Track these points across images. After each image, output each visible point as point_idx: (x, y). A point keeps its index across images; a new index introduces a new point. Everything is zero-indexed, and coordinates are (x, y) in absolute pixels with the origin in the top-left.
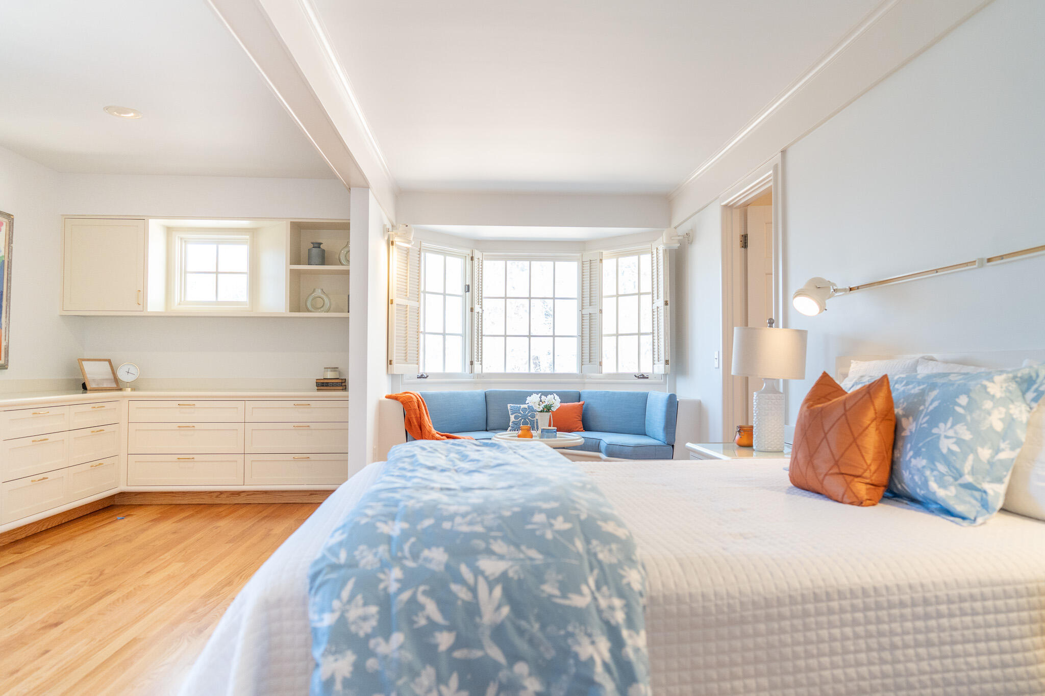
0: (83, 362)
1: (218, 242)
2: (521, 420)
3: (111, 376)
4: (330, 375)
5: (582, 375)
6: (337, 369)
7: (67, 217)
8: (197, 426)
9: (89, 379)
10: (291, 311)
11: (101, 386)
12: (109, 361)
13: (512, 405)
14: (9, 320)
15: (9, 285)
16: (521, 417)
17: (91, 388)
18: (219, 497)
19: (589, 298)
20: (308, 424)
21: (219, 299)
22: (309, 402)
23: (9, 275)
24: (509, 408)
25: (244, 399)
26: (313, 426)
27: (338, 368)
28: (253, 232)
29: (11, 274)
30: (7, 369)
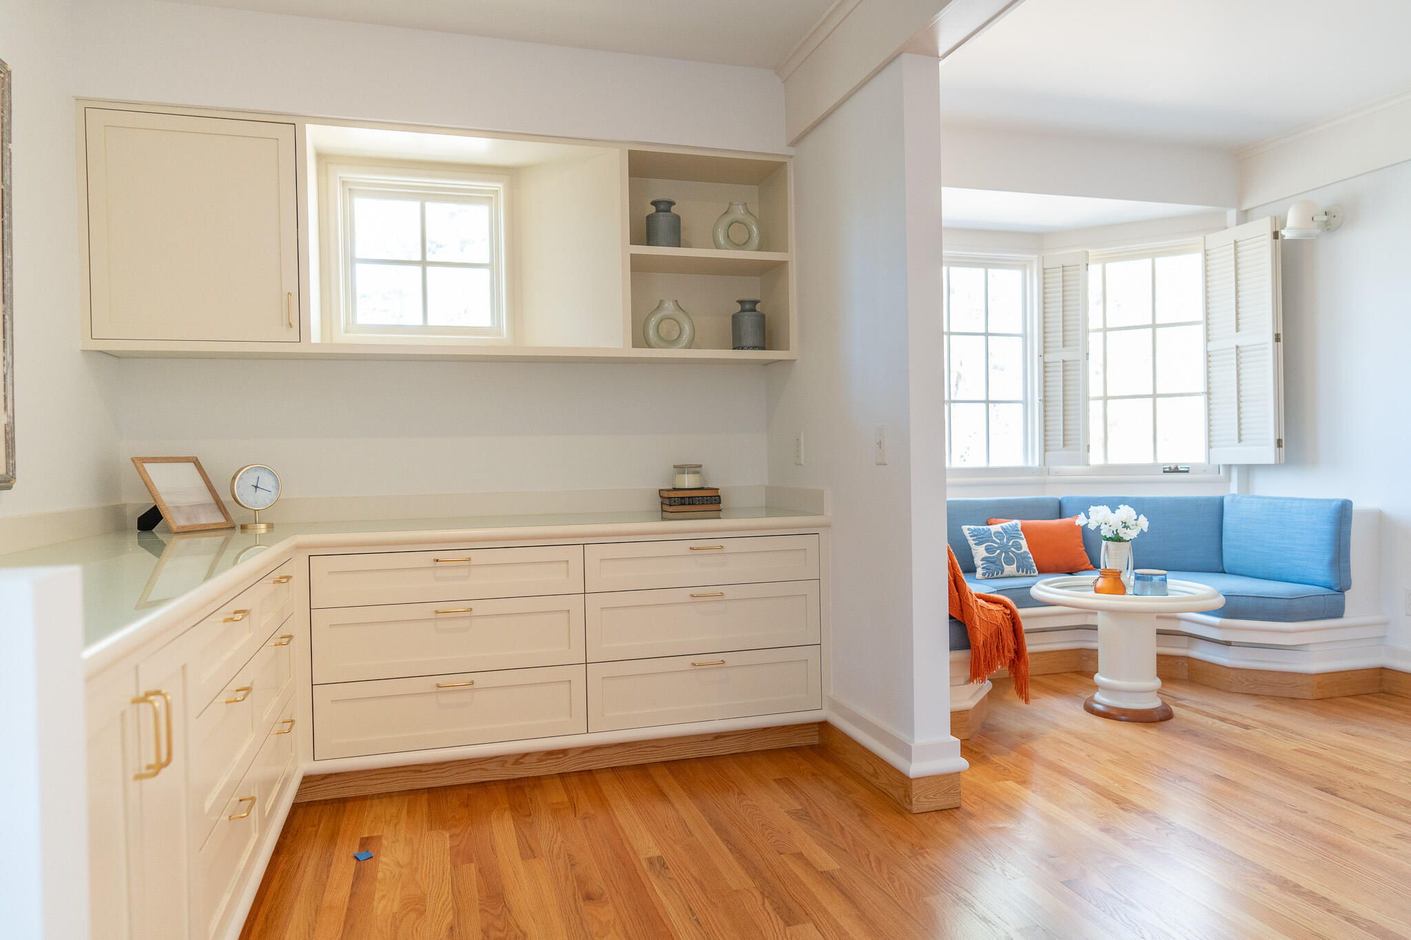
0: (146, 465)
1: (425, 196)
2: (1000, 554)
3: (207, 498)
4: (688, 481)
5: (1044, 469)
6: (698, 469)
7: (87, 106)
8: (478, 608)
9: (167, 505)
10: (635, 344)
11: (196, 522)
12: (196, 462)
13: (972, 527)
14: (12, 354)
15: (7, 256)
16: (998, 548)
17: (178, 527)
18: (521, 763)
19: (1061, 334)
20: (719, 589)
21: (431, 322)
22: (720, 542)
23: (6, 231)
24: (966, 533)
25: (584, 542)
26: (729, 592)
27: (700, 466)
28: (511, 174)
29: (10, 226)
30: (10, 488)
